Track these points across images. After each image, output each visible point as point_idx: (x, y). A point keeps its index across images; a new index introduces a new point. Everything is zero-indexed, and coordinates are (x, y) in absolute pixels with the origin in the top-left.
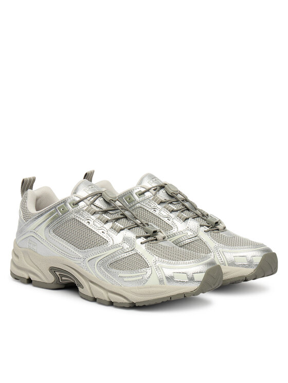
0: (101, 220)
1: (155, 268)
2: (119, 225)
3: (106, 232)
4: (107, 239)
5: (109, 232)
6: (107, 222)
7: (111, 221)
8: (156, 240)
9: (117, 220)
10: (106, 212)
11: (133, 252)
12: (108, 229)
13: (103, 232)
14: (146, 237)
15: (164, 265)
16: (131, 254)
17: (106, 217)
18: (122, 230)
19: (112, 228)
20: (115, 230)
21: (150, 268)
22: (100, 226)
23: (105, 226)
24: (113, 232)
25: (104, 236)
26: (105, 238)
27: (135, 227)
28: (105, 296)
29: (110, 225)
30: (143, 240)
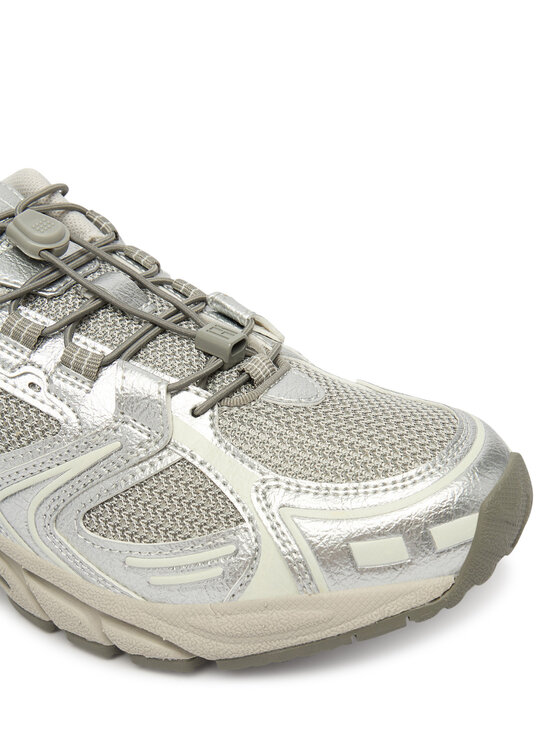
0: (16, 337)
1: (268, 523)
2: (90, 344)
3: (44, 385)
4: (55, 414)
5: (56, 382)
6: (43, 337)
7: (57, 331)
8: (250, 381)
9: (79, 322)
10: (28, 297)
11: (169, 459)
12: (51, 367)
13: (32, 385)
14: (205, 381)
15: (306, 501)
16: (160, 466)
17: (35, 317)
18: (106, 363)
19: (64, 362)
20: (77, 369)
21: (248, 525)
22: (16, 362)
23: (37, 357)
24: (71, 379)
25: (43, 401)
26: (46, 409)
27: (154, 338)
28: (91, 630)
29: (54, 349)
30: (194, 397)
